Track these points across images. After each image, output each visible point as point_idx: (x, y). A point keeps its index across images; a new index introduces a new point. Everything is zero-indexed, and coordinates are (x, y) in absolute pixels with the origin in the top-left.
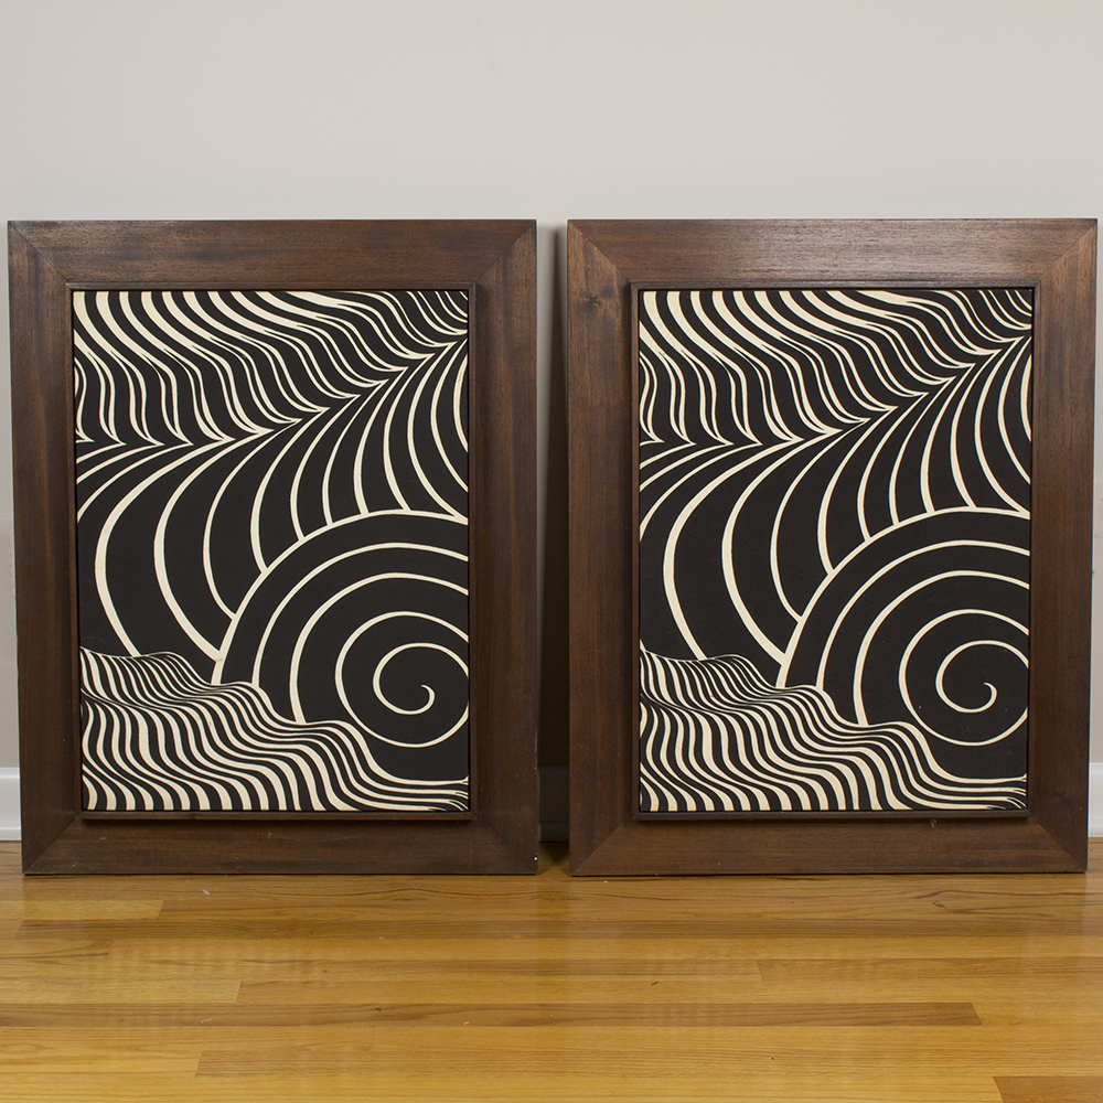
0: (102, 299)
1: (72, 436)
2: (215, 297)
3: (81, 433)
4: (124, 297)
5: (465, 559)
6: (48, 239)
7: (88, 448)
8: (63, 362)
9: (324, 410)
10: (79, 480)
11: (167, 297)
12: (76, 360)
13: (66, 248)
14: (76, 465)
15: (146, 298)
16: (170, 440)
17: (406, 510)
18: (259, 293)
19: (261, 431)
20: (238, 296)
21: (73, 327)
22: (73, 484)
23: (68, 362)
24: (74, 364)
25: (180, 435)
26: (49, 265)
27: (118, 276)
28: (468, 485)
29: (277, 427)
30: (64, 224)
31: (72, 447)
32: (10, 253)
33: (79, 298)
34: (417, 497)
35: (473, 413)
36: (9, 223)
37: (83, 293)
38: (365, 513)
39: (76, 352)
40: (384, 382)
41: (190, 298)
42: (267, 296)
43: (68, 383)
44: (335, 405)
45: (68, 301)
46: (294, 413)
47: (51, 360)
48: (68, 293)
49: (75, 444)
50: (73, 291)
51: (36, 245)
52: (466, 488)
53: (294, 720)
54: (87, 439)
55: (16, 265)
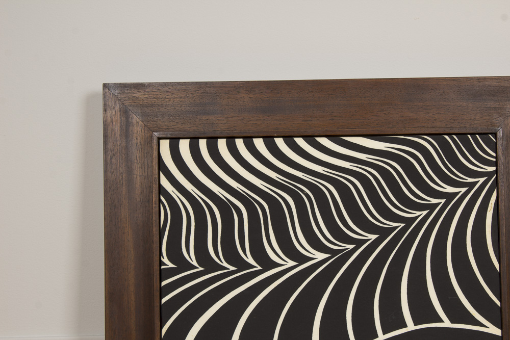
0: (184, 146)
1: (158, 262)
2: (280, 143)
3: (165, 260)
4: (203, 144)
6: (137, 98)
7: (171, 272)
8: (149, 201)
9: (373, 237)
10: (164, 300)
11: (240, 143)
12: (162, 198)
13: (152, 105)
14: (161, 288)
15: (222, 144)
17: (447, 323)
18: (318, 139)
19: (320, 256)
20: (300, 142)
21: (159, 170)
22: (159, 304)
23: (155, 199)
24: (160, 200)
25: (251, 260)
26: (138, 120)
27: (195, 128)
28: (500, 301)
29: (333, 252)
30: (150, 85)
31: (158, 272)
32: (105, 110)
33: (165, 145)
34: (456, 312)
35: (503, 238)
36: (105, 86)
37: (168, 141)
38: (411, 326)
39: (162, 190)
40: (425, 213)
41: (259, 144)
42: (324, 141)
43: (155, 217)
44: (383, 233)
45: (155, 147)
46: (349, 240)
47: (138, 200)
48: (155, 142)
49: (161, 270)
50: (159, 139)
51: (127, 103)
52: (498, 303)
54: (171, 265)
55: (109, 120)
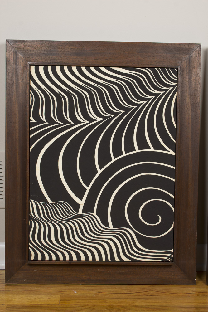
0: (41, 69)
1: (29, 120)
2: (84, 69)
3: (32, 119)
4: (49, 68)
5: (174, 168)
6: (21, 47)
7: (34, 124)
8: (25, 93)
9: (123, 112)
10: (31, 136)
11: (66, 68)
12: (31, 91)
13: (28, 50)
14: (30, 131)
15: (58, 69)
16: (66, 122)
17: (152, 150)
18: (100, 68)
19: (100, 119)
20: (92, 69)
21: (30, 79)
22: (28, 138)
23: (28, 92)
24: (30, 93)
25: (69, 120)
26: (21, 57)
27: (47, 61)
28: (176, 141)
29: (105, 118)
30: (27, 41)
31: (29, 124)
32: (7, 52)
33: (33, 68)
34: (157, 145)
35: (178, 114)
36: (7, 41)
37: (34, 66)
38: (137, 150)
39: (31, 88)
40: (145, 102)
41: (74, 69)
42: (103, 69)
43: (28, 100)
44: (127, 110)
45: (28, 69)
46: (112, 113)
47: (21, 92)
48: (28, 66)
49: (30, 123)
50: (30, 65)
51: (16, 49)
52: (175, 141)
53: (109, 227)
54: (34, 121)
55: (8, 56)
